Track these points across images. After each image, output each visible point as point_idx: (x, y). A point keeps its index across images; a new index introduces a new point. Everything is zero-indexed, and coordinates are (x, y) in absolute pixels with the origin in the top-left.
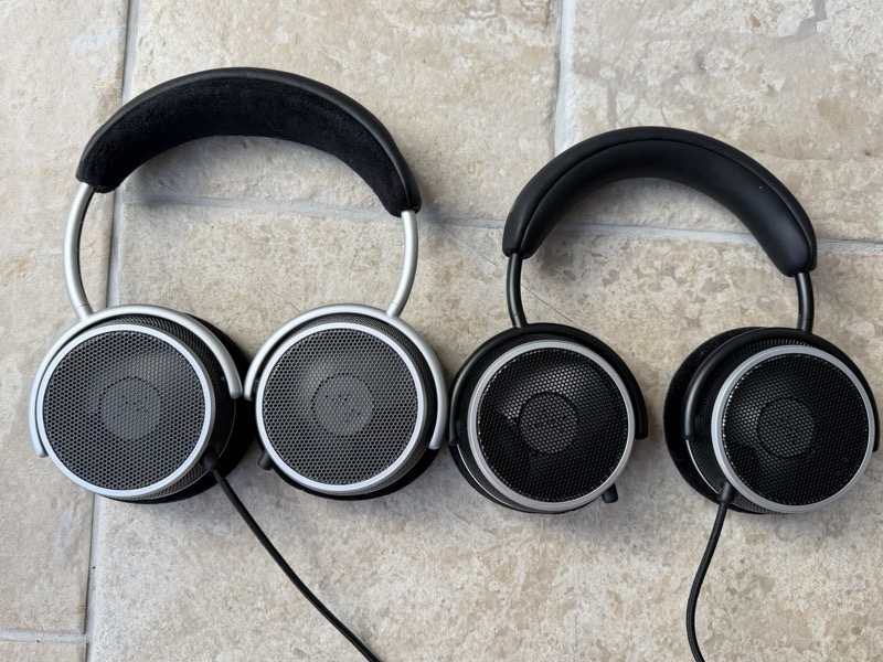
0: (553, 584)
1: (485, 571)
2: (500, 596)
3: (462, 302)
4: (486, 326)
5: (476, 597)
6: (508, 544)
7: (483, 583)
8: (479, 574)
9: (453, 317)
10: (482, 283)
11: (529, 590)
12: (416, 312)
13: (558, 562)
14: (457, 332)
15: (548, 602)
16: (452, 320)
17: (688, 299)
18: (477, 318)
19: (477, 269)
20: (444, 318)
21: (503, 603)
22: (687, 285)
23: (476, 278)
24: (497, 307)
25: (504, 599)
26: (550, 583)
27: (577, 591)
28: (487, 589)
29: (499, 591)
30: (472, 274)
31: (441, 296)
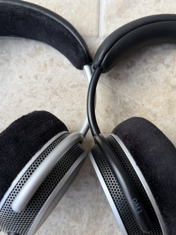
0: (103, 222)
1: (68, 217)
2: (75, 229)
3: (54, 79)
4: (66, 92)
5: (63, 229)
6: (79, 203)
7: (67, 223)
8: (64, 218)
9: (49, 87)
10: (63, 69)
11: (90, 225)
12: (29, 85)
13: (105, 212)
14: (51, 95)
15: (100, 231)
16: (48, 89)
17: (172, 75)
18: (61, 88)
19: (61, 62)
20: (44, 88)
21: (77, 232)
22: (171, 68)
23: (60, 66)
24: (71, 82)
25: (77, 230)
26: (101, 222)
27: (115, 226)
28: (68, 225)
29: (75, 226)
30: (58, 65)
31: (43, 76)
